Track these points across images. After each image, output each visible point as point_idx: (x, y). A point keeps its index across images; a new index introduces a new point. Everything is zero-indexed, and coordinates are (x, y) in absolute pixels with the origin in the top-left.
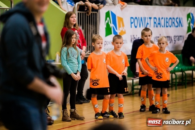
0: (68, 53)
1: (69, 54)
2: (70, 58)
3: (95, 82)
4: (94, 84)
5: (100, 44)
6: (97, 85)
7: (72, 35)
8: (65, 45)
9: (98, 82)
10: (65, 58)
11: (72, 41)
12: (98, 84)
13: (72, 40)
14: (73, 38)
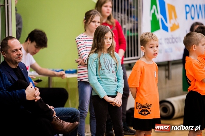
0: (100, 63)
1: (102, 64)
2: (102, 71)
3: (144, 109)
4: (143, 113)
5: (155, 48)
6: (148, 114)
7: (105, 33)
8: (95, 50)
9: (148, 110)
10: (95, 72)
11: (106, 43)
12: (150, 113)
13: (106, 41)
14: (106, 38)
